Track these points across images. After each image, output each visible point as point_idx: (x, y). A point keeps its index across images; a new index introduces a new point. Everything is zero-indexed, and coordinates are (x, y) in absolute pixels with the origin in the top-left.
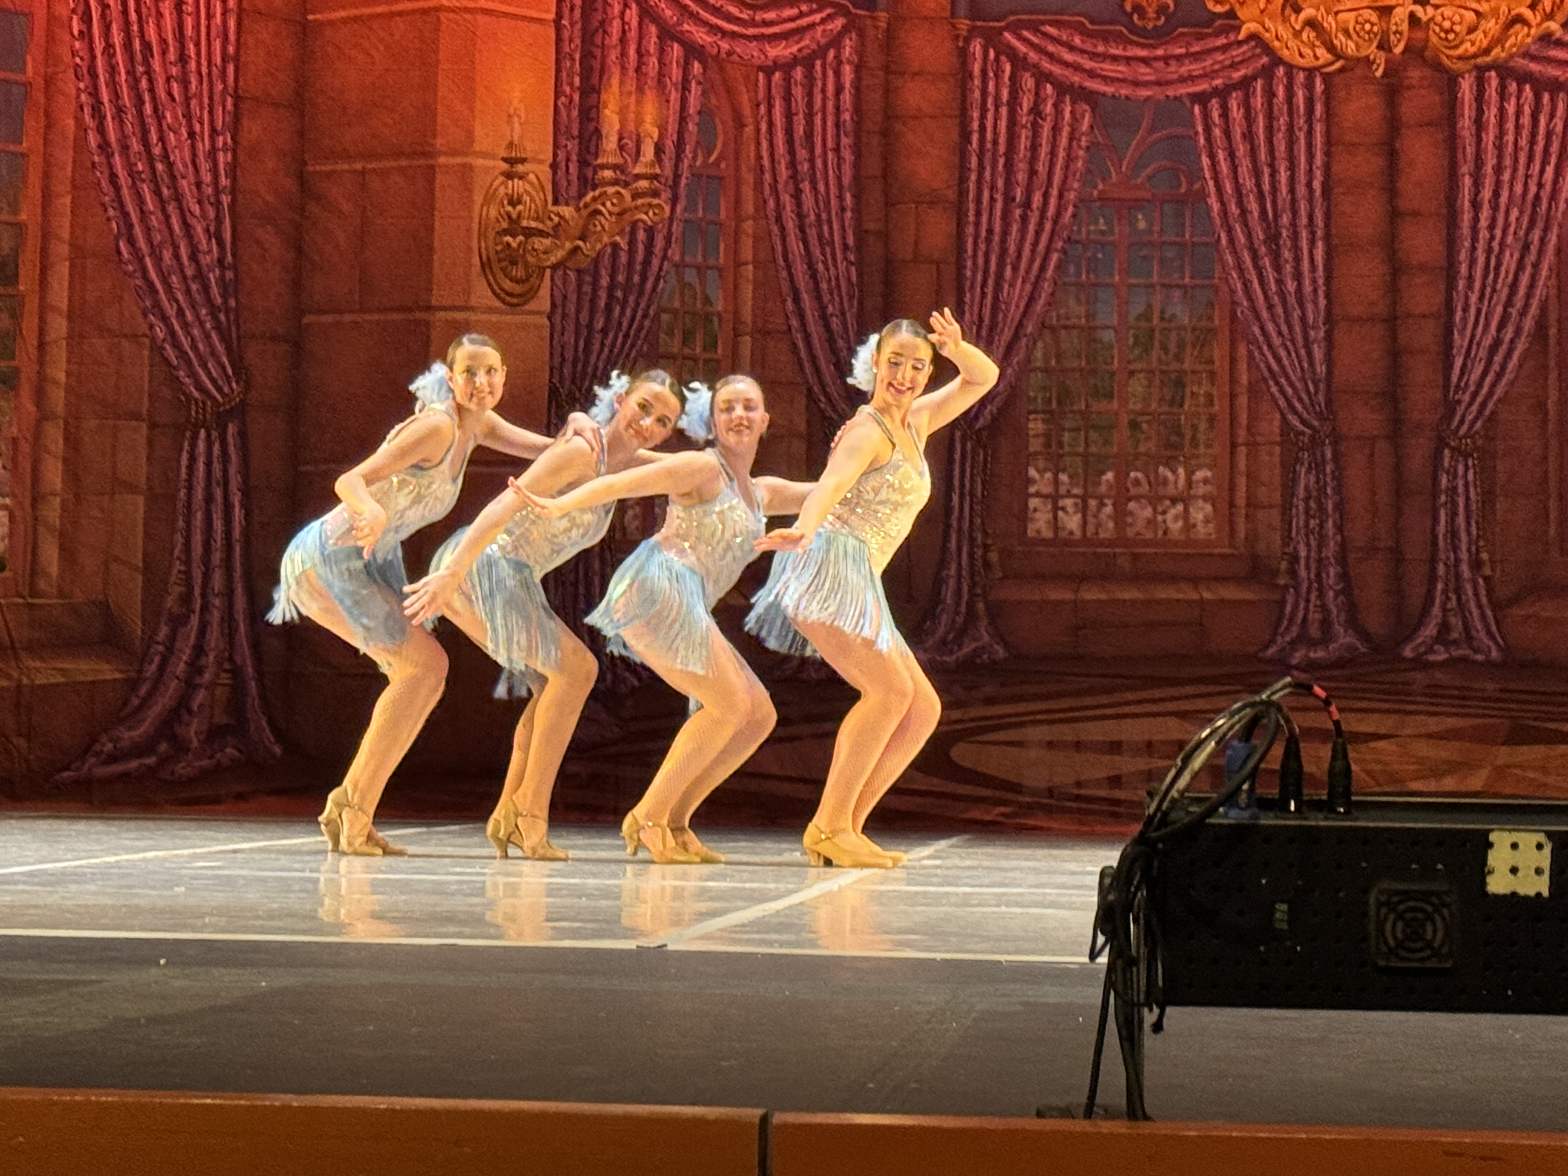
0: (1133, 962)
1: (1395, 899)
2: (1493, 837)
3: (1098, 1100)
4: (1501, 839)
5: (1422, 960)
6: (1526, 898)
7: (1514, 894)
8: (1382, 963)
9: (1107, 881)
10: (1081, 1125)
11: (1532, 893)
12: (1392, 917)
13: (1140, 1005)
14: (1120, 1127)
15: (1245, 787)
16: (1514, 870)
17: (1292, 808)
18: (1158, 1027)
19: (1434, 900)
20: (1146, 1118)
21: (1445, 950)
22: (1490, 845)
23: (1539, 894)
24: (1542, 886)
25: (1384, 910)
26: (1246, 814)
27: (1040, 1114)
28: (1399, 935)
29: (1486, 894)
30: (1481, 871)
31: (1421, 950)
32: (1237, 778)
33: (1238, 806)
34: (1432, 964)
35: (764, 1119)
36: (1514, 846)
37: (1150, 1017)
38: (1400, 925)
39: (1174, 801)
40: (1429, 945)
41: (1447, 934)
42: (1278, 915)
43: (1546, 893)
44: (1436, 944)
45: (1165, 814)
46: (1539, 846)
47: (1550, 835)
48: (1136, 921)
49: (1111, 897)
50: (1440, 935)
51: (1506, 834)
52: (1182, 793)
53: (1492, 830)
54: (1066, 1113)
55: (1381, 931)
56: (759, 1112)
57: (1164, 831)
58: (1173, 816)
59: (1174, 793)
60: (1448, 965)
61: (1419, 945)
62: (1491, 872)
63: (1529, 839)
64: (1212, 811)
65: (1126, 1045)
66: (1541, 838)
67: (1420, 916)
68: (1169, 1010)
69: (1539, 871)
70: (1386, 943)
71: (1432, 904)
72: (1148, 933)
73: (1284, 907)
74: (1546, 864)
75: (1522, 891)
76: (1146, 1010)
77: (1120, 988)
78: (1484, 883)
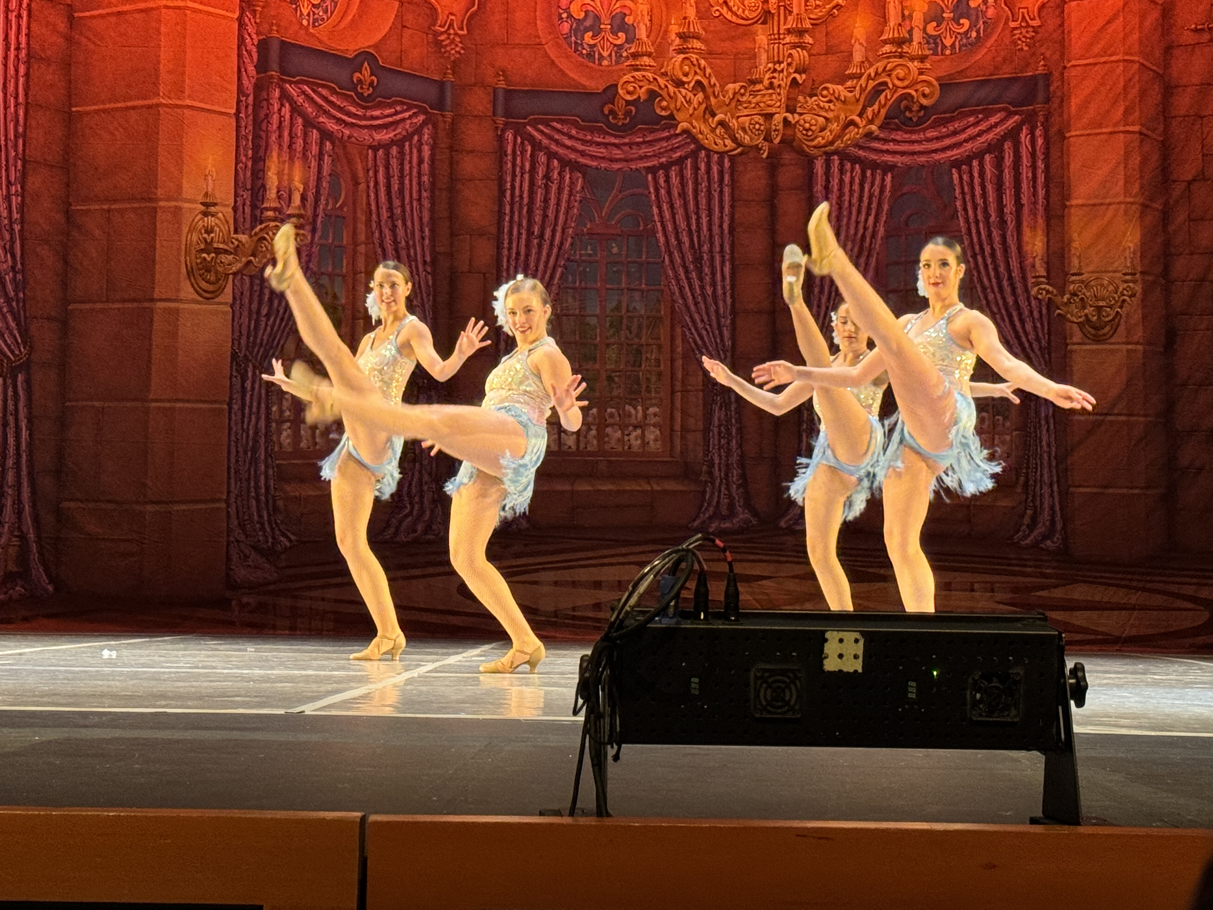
0: (600, 716)
1: (767, 674)
2: (828, 635)
3: (578, 805)
4: (832, 636)
5: (783, 713)
6: (848, 673)
7: (840, 671)
8: (757, 716)
9: (585, 665)
10: (567, 820)
11: (852, 670)
12: (764, 685)
13: (606, 744)
14: (592, 821)
15: (672, 604)
16: (841, 656)
17: (702, 617)
18: (616, 758)
19: (791, 675)
20: (609, 815)
21: (797, 707)
22: (826, 640)
23: (856, 671)
24: (858, 666)
25: (759, 682)
26: (674, 620)
27: (541, 814)
28: (769, 698)
29: (823, 671)
30: (820, 656)
31: (781, 707)
32: (668, 598)
33: (667, 616)
34: (789, 716)
35: (363, 819)
36: (841, 641)
37: (611, 751)
38: (769, 692)
39: (627, 611)
40: (788, 703)
41: (798, 697)
42: (693, 685)
43: (860, 670)
44: (792, 703)
45: (622, 621)
46: (857, 641)
47: (863, 633)
48: (603, 690)
49: (587, 675)
50: (794, 697)
51: (835, 633)
52: (632, 607)
53: (828, 631)
54: (558, 813)
55: (757, 696)
56: (359, 814)
57: (621, 632)
58: (627, 622)
59: (627, 608)
60: (799, 716)
61: (780, 704)
62: (826, 658)
63: (850, 636)
64: (651, 619)
65: (597, 768)
66: (857, 635)
67: (783, 685)
68: (623, 745)
69: (856, 657)
70: (760, 701)
71: (789, 678)
72: (610, 697)
73: (695, 680)
74: (860, 653)
75: (845, 670)
76: (609, 746)
77: (592, 731)
78: (822, 665)
